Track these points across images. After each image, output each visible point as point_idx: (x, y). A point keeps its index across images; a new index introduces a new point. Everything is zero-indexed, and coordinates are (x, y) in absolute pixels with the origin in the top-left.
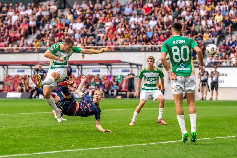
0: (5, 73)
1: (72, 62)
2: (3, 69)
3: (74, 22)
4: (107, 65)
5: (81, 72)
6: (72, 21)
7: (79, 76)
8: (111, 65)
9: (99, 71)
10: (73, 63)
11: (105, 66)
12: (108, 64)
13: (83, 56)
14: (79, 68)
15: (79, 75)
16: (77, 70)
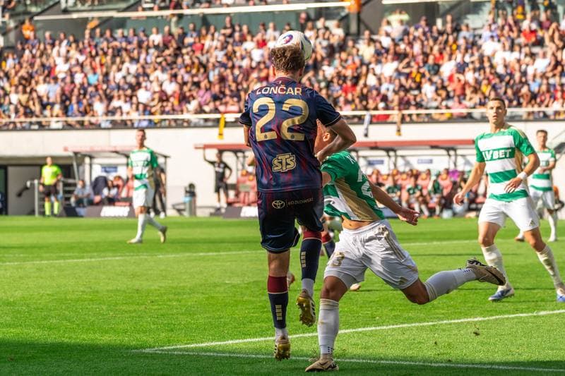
0: (240, 167)
1: (376, 143)
2: (235, 158)
3: (378, 62)
4: (448, 149)
5: (395, 165)
6: (373, 60)
7: (391, 172)
8: (455, 150)
9: (431, 161)
10: (378, 145)
11: (444, 152)
12: (449, 147)
13: (399, 131)
14: (389, 156)
15: (389, 169)
16: (386, 159)
